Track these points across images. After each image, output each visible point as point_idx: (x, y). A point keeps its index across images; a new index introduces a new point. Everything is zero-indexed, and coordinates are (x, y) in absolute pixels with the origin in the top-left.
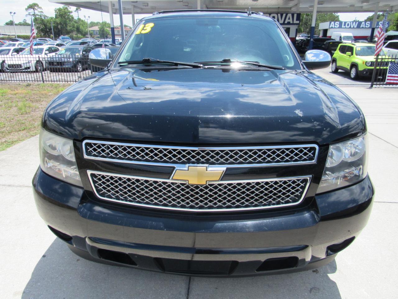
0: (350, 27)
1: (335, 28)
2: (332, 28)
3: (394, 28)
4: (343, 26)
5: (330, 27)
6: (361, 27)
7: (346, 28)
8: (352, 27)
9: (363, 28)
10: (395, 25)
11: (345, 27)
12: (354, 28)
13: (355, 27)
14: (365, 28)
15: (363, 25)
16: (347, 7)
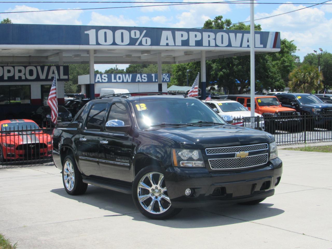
0: (123, 82)
1: (102, 82)
2: (99, 82)
3: (174, 81)
4: (113, 80)
5: (96, 81)
6: (137, 81)
7: (117, 82)
8: (125, 81)
9: (139, 82)
10: (176, 78)
11: (115, 81)
12: (127, 82)
13: (130, 81)
14: (142, 82)
15: (139, 78)
16: (122, 57)
